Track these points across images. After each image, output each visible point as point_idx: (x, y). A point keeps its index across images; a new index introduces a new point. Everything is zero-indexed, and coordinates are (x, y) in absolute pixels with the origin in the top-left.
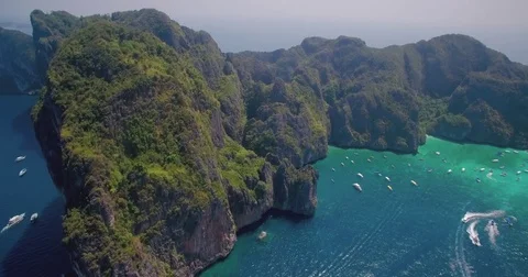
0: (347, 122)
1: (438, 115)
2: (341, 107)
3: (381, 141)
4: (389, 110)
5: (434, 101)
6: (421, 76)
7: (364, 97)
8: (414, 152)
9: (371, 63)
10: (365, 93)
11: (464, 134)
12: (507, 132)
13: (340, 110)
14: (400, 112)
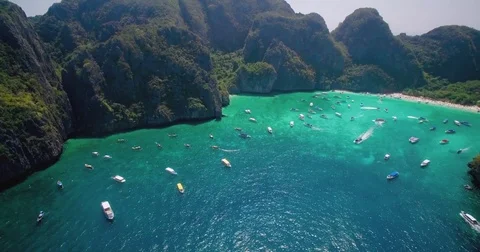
0: (97, 89)
1: (235, 66)
2: (81, 66)
3: (163, 109)
4: (164, 57)
5: (227, 56)
6: (205, 28)
7: (118, 43)
8: (218, 117)
9: (135, 13)
10: (120, 38)
11: (271, 84)
12: (311, 73)
13: (78, 71)
14: (182, 59)
